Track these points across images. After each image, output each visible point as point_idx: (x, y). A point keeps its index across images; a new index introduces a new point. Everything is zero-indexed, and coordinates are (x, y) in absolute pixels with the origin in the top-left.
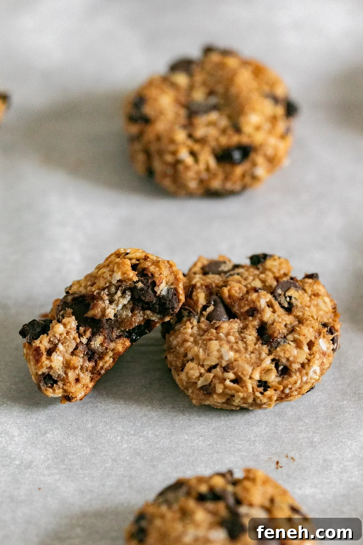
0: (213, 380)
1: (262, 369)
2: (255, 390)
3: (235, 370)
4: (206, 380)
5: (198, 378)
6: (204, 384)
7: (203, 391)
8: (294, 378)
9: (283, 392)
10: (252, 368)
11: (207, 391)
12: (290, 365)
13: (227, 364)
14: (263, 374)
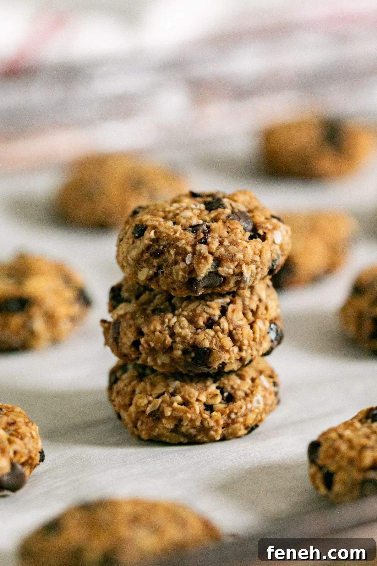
0: (162, 405)
1: (208, 394)
2: (202, 413)
3: (182, 394)
4: (155, 405)
5: (147, 405)
6: (152, 410)
7: (152, 417)
8: (239, 403)
9: (229, 417)
10: (198, 392)
11: (155, 416)
12: (235, 393)
13: (174, 390)
14: (209, 398)
